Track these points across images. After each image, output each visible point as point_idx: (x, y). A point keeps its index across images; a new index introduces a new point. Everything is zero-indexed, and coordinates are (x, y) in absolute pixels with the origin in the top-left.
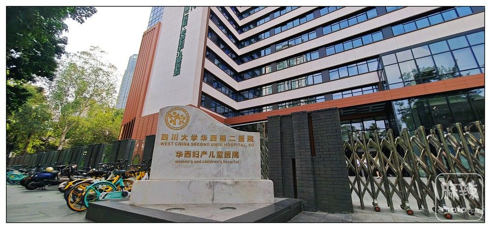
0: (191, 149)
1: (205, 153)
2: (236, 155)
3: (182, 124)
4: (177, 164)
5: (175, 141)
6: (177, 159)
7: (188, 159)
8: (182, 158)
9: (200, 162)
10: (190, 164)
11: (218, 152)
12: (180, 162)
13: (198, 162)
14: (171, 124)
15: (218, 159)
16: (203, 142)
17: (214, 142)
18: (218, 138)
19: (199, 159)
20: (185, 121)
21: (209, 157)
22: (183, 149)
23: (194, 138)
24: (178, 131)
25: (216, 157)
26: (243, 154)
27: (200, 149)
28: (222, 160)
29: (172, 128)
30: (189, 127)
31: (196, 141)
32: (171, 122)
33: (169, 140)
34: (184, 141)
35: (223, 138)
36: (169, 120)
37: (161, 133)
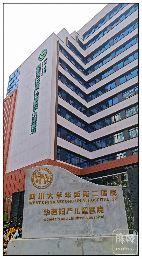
0: (57, 206)
1: (70, 210)
2: (101, 210)
4: (45, 222)
5: (42, 200)
6: (45, 217)
7: (55, 217)
8: (50, 216)
9: (67, 219)
10: (57, 221)
11: (83, 208)
12: (48, 220)
13: (64, 219)
15: (84, 215)
16: (68, 199)
18: (82, 194)
19: (65, 216)
21: (75, 213)
22: (49, 207)
23: (59, 195)
24: (44, 190)
25: (81, 213)
26: (108, 209)
27: (65, 206)
28: (87, 215)
30: (53, 185)
31: (61, 199)
33: (37, 199)
34: (50, 199)
35: (86, 194)
37: (29, 193)
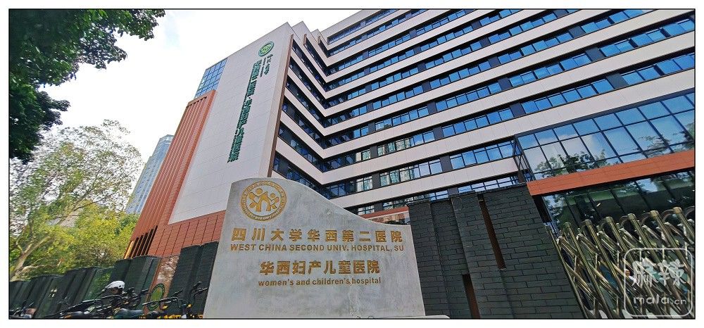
0: (290, 256)
1: (316, 264)
2: (374, 266)
3: (273, 211)
4: (261, 288)
5: (259, 242)
6: (261, 277)
7: (284, 277)
8: (273, 276)
9: (308, 283)
10: (288, 287)
11: (341, 263)
12: (267, 283)
13: (303, 283)
14: (253, 210)
15: (342, 276)
16: (311, 243)
17: (332, 243)
18: (340, 234)
19: (305, 277)
20: (278, 205)
21: (325, 272)
22: (274, 257)
23: (295, 235)
24: (265, 223)
25: (337, 271)
26: (387, 265)
27: (308, 257)
28: (349, 277)
29: (254, 217)
30: (285, 215)
31: (298, 242)
32: (252, 206)
33: (248, 240)
34: (277, 241)
35: (348, 236)
36: (249, 202)
37: (233, 226)
